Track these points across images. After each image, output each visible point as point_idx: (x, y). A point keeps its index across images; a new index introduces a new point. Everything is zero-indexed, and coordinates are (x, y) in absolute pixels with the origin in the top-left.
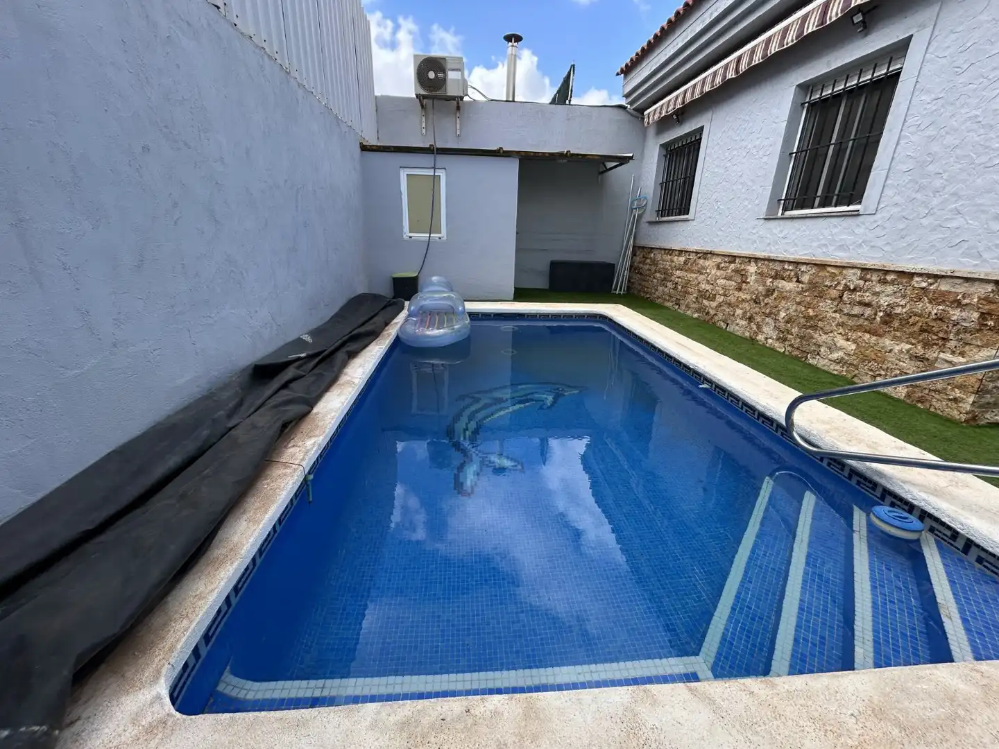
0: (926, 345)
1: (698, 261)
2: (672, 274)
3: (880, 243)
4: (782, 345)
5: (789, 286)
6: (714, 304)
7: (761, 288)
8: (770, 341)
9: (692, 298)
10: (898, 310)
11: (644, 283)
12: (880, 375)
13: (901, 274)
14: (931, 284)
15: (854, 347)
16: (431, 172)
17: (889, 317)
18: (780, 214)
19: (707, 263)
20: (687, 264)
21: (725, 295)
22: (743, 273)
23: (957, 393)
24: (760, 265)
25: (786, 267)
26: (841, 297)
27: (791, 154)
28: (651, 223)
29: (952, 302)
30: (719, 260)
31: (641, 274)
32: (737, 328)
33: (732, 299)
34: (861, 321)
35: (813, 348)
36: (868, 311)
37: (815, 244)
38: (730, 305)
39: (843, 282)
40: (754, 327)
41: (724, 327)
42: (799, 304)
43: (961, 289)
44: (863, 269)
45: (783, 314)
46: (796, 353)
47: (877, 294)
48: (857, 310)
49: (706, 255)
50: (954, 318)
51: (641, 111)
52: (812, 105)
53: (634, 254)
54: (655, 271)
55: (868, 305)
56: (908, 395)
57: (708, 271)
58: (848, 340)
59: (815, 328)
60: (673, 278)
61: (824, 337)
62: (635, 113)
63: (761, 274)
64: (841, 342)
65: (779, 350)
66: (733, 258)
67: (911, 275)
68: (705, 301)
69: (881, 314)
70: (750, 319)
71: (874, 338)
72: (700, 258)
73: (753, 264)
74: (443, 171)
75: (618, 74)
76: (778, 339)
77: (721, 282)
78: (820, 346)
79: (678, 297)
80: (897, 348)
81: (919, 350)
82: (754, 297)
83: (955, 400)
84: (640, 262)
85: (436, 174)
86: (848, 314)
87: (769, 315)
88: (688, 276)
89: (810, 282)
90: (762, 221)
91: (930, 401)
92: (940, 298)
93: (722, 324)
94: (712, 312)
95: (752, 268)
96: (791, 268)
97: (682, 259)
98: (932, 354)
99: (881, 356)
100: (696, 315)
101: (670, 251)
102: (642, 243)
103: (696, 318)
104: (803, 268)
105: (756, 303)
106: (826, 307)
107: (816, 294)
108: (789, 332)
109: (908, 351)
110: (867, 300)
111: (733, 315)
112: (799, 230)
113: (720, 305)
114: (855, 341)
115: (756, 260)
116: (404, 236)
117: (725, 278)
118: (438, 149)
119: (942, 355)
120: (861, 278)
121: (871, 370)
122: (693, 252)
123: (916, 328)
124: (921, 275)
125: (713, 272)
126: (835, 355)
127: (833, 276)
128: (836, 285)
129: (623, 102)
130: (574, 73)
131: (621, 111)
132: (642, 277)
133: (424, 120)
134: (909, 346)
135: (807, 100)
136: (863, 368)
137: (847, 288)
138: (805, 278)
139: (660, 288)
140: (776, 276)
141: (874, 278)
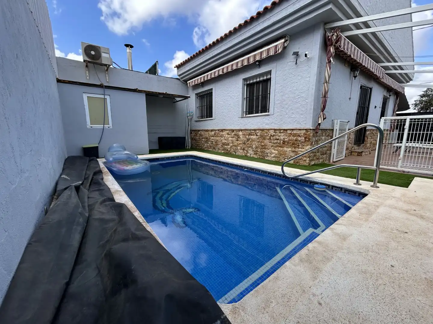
0: (295, 148)
1: (220, 133)
2: (210, 139)
3: (276, 122)
4: (256, 156)
5: (254, 137)
6: (229, 147)
7: (245, 139)
8: (252, 155)
9: (220, 146)
10: (286, 140)
11: (197, 143)
12: (286, 158)
13: (284, 130)
14: (292, 132)
15: (277, 152)
16: (102, 96)
17: (284, 142)
18: (245, 116)
19: (223, 133)
20: (216, 134)
21: (233, 143)
22: (238, 135)
23: (305, 158)
24: (243, 132)
25: (252, 131)
26: (270, 138)
27: (244, 98)
28: (196, 121)
29: (298, 136)
30: (228, 132)
31: (196, 140)
32: (239, 153)
33: (236, 144)
34: (277, 144)
35: (266, 154)
36: (279, 141)
37: (259, 124)
38: (235, 146)
39: (270, 134)
40: (246, 152)
41: (235, 154)
42: (259, 142)
43: (299, 132)
44: (274, 130)
45: (254, 146)
46: (261, 157)
47: (279, 136)
48: (275, 141)
49: (222, 130)
50: (299, 139)
51: (186, 81)
52: (247, 85)
53: (191, 133)
54: (202, 138)
55: (278, 139)
56: (294, 162)
57: (224, 136)
58: (275, 150)
59: (265, 148)
60: (210, 140)
61: (268, 151)
62: (183, 82)
63: (244, 135)
64: (273, 151)
65: (255, 157)
66: (233, 131)
67: (286, 130)
68: (225, 146)
69: (282, 141)
70: (244, 149)
71: (282, 148)
72: (220, 132)
73: (240, 132)
74: (108, 96)
75: (175, 67)
76: (254, 154)
77: (230, 139)
78: (267, 154)
79: (214, 146)
80: (288, 150)
81: (293, 149)
82: (243, 142)
83: (305, 160)
84: (194, 136)
85: (105, 97)
86: (273, 143)
87: (250, 147)
88: (217, 138)
89: (260, 135)
90: (241, 118)
91: (299, 162)
92: (295, 135)
93: (234, 153)
94: (229, 150)
95: (241, 133)
96: (253, 132)
97: (213, 133)
98: (297, 150)
99: (285, 153)
100: (223, 152)
101: (207, 131)
102: (194, 129)
103: (223, 153)
104: (257, 131)
105: (244, 144)
106: (267, 142)
107: (263, 138)
108: (257, 151)
109: (291, 150)
110: (278, 138)
111: (237, 149)
112: (253, 120)
113: (231, 147)
114: (277, 150)
115: (241, 130)
116: (88, 127)
117: (232, 137)
118: (105, 86)
119: (299, 150)
120: (274, 132)
121: (283, 157)
122: (217, 130)
123: (291, 144)
124: (289, 130)
125: (227, 136)
126: (273, 155)
127: (267, 133)
128: (268, 135)
129: (178, 77)
130: (158, 64)
131: (178, 80)
132: (197, 141)
133: (87, 72)
134: (291, 149)
135: (246, 83)
136: (281, 158)
137: (271, 136)
138: (259, 134)
139: (205, 144)
140: (250, 135)
141: (277, 132)
